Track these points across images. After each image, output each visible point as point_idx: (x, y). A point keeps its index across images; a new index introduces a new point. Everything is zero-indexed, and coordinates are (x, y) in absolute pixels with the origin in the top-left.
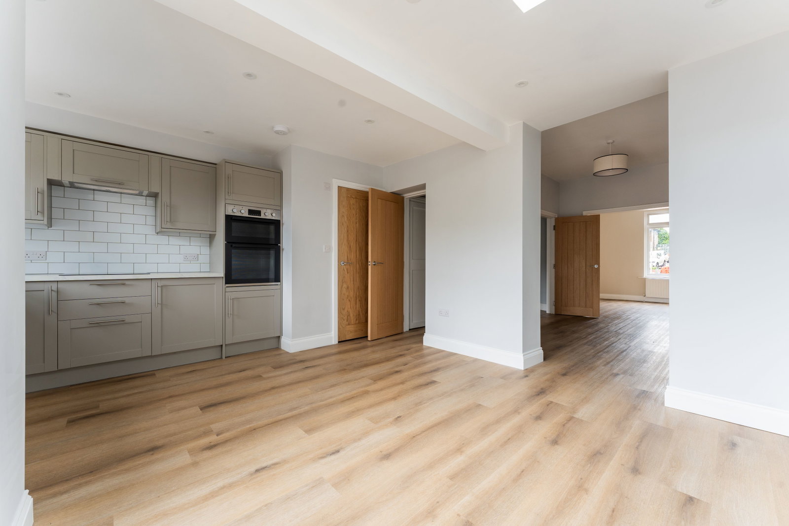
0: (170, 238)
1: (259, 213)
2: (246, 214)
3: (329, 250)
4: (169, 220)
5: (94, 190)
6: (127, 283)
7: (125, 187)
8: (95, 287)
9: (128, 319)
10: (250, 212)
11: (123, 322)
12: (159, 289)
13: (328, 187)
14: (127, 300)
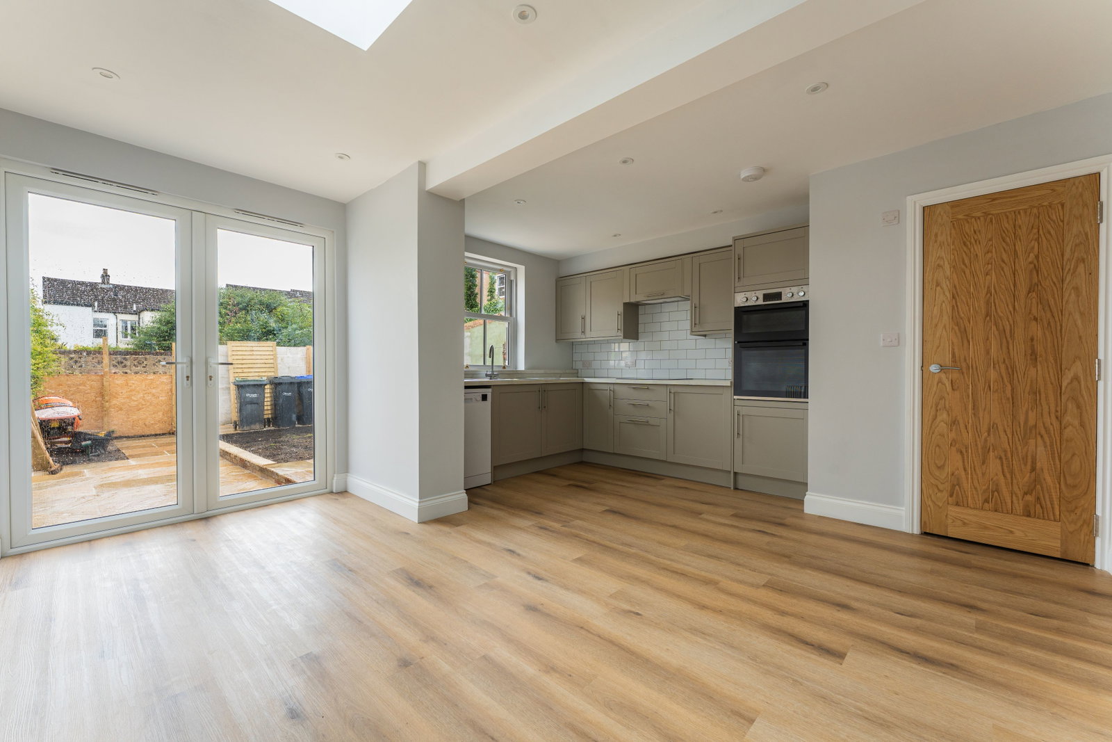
0: (718, 341)
1: (778, 296)
2: (761, 302)
3: (898, 341)
4: (697, 322)
5: (661, 303)
6: (650, 387)
7: (665, 297)
8: (632, 390)
9: (652, 422)
10: (766, 297)
11: (647, 424)
12: (672, 395)
13: (896, 217)
14: (651, 404)
